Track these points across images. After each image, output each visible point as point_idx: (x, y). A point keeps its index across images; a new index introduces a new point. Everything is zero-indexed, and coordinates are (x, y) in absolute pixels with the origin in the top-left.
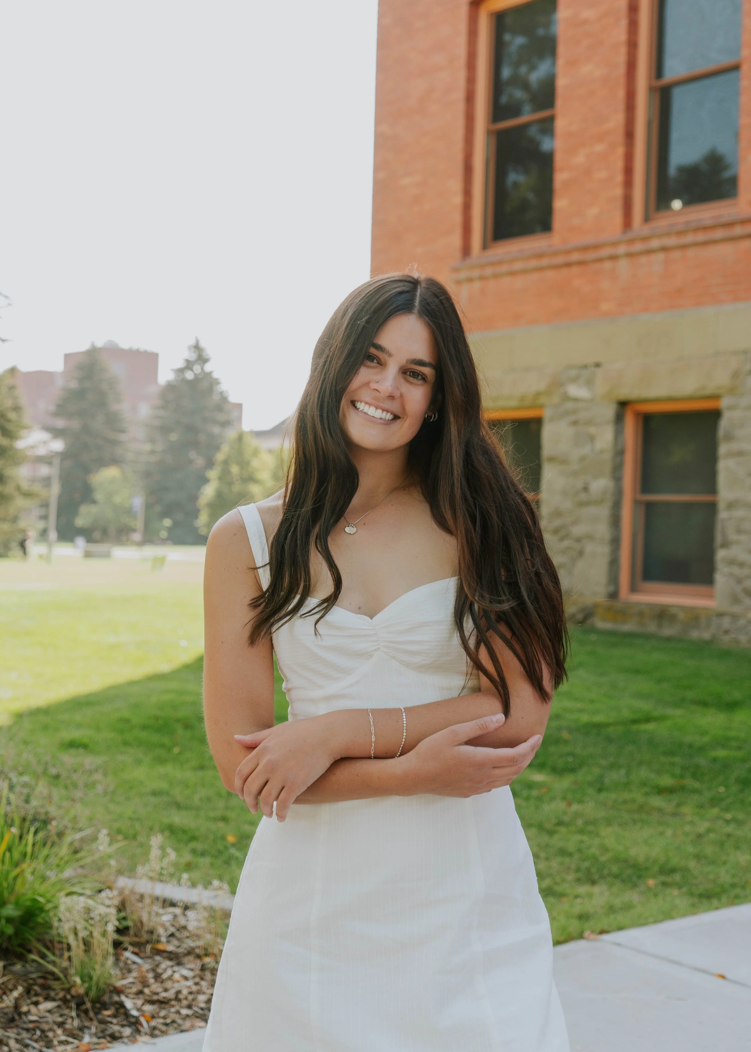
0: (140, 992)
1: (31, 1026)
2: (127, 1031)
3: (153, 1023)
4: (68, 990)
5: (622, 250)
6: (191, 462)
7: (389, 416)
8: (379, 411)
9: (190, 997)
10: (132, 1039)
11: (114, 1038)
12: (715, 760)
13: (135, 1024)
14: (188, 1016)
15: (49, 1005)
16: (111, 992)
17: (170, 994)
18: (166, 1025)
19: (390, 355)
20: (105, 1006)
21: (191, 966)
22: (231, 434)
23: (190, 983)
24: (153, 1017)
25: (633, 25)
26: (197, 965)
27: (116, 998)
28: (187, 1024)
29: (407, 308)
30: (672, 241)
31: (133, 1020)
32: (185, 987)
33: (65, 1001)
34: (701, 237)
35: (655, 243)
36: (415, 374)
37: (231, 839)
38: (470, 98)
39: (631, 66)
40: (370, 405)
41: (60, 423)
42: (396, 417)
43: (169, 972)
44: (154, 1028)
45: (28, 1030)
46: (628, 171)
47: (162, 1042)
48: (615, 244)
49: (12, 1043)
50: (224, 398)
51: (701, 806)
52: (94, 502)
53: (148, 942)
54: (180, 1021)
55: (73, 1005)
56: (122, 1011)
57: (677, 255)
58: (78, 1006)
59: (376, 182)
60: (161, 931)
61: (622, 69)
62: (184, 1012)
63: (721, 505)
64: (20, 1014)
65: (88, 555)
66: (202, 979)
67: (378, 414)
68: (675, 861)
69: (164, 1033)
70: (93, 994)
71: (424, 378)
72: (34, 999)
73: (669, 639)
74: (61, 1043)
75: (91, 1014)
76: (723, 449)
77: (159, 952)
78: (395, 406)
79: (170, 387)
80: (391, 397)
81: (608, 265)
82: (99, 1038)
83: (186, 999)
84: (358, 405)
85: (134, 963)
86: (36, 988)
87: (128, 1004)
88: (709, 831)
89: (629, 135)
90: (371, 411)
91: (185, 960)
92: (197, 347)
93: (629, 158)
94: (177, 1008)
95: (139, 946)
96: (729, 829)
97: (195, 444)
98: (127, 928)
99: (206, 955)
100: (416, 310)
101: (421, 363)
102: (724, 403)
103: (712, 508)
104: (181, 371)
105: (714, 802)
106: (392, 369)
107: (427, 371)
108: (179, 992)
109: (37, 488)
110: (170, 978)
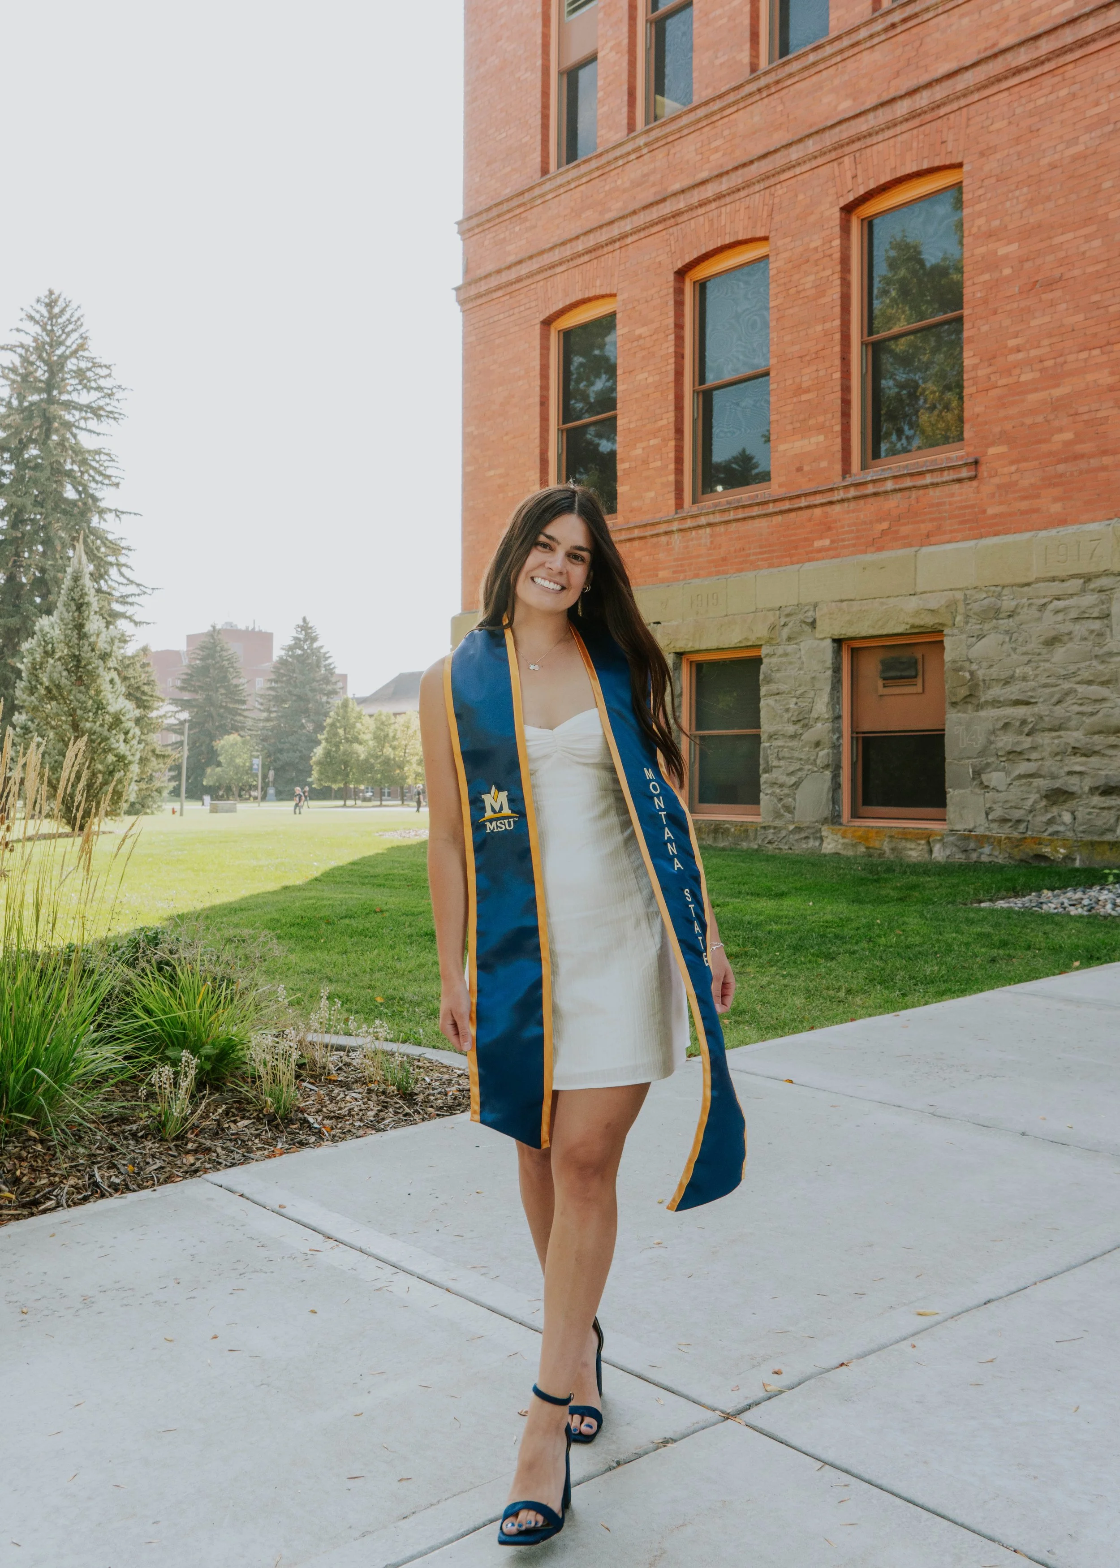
0: (320, 1111)
1: (233, 1137)
2: (313, 1139)
3: (333, 1132)
4: (261, 1111)
5: (675, 526)
6: (303, 726)
7: (559, 587)
8: (552, 584)
9: (361, 1113)
10: (317, 1144)
11: (302, 1144)
12: (770, 932)
13: (319, 1134)
14: (360, 1126)
15: (246, 1122)
16: (296, 1111)
17: (344, 1112)
18: (344, 1133)
19: (559, 543)
20: (291, 1122)
21: (360, 1090)
22: (337, 701)
23: (360, 1103)
24: (332, 1129)
25: (679, 340)
26: (363, 1089)
27: (300, 1115)
28: (361, 1132)
29: (569, 509)
30: (717, 518)
31: (316, 1131)
32: (356, 1106)
33: (258, 1119)
34: (740, 514)
35: (703, 520)
36: (576, 557)
37: (379, 1000)
38: (544, 402)
39: (679, 374)
40: (545, 579)
41: (186, 696)
42: (563, 588)
43: (342, 1095)
44: (334, 1136)
45: (230, 1140)
46: (679, 460)
47: (342, 1145)
48: (668, 522)
49: (219, 1150)
50: (330, 671)
51: (762, 967)
52: (219, 764)
53: (321, 1075)
54: (354, 1131)
55: (265, 1121)
56: (306, 1125)
57: (721, 529)
58: (269, 1122)
59: (465, 475)
60: (331, 1066)
61: (671, 377)
62: (357, 1124)
63: (764, 737)
64: (223, 1130)
65: (214, 810)
66: (369, 1100)
67: (552, 586)
68: (743, 1006)
69: (343, 1139)
70: (281, 1112)
71: (583, 560)
72: (233, 1119)
73: (723, 849)
74: (258, 1149)
75: (282, 1128)
76: (763, 690)
77: (331, 1082)
78: (563, 580)
79: (283, 662)
80: (561, 573)
81: (664, 539)
82: (290, 1145)
83: (358, 1114)
84: (536, 579)
85: (311, 1090)
86: (233, 1110)
87: (311, 1119)
88: (769, 983)
89: (679, 431)
90: (546, 584)
91: (355, 1086)
92: (305, 627)
93: (679, 450)
94: (351, 1121)
95: (315, 1078)
96: (786, 982)
97: (306, 712)
98: (304, 1064)
99: (371, 1082)
100: (576, 511)
101: (580, 548)
102: (764, 651)
103: (757, 737)
104: (291, 648)
105: (772, 963)
106: (560, 553)
107: (585, 554)
108: (350, 1110)
109: (169, 751)
110: (343, 1100)
